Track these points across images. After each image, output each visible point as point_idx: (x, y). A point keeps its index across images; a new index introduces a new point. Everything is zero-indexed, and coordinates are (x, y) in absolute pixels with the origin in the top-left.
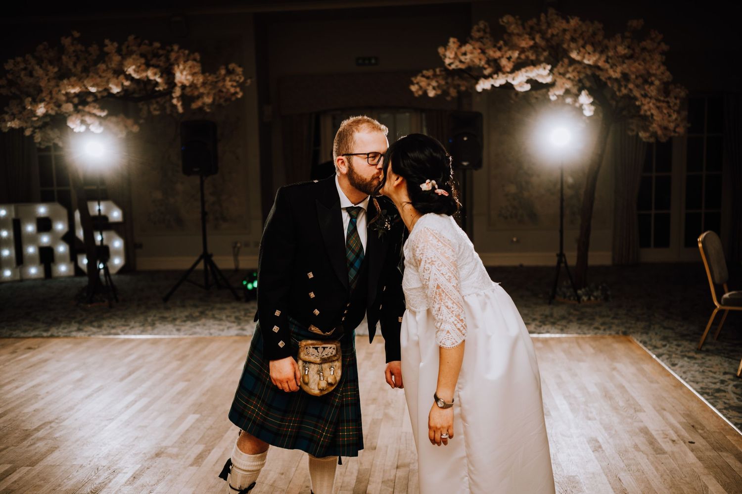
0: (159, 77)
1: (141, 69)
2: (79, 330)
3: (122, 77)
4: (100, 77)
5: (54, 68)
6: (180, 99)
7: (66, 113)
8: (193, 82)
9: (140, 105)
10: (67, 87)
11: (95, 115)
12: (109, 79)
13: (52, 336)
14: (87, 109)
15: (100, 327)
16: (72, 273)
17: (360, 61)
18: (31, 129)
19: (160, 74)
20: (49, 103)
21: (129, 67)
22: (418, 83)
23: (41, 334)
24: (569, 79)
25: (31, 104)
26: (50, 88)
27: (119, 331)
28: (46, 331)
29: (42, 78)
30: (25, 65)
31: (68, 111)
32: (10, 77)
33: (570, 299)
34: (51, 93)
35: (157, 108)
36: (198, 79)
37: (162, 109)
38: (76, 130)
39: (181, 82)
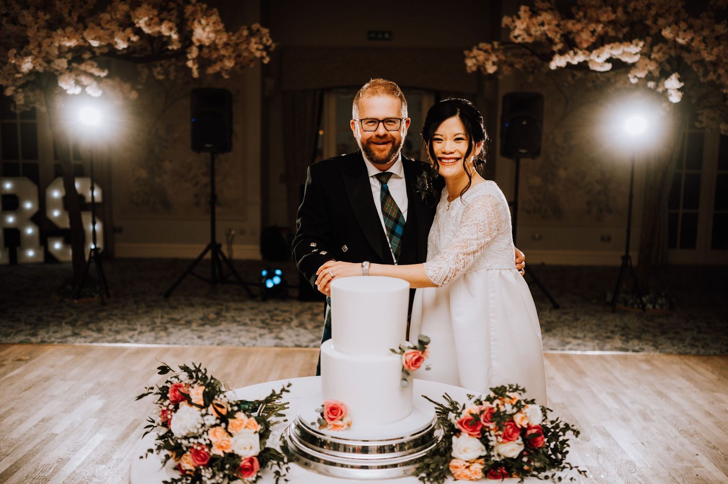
0: (175, 33)
1: (153, 21)
2: (75, 334)
3: (129, 31)
4: (102, 28)
5: (45, 14)
6: (196, 61)
7: (57, 71)
8: (214, 42)
9: (139, 67)
10: (62, 38)
11: (91, 75)
12: (113, 32)
13: (43, 342)
14: (83, 67)
15: (100, 330)
16: (41, 259)
17: (373, 35)
18: (13, 88)
19: (176, 29)
20: (36, 57)
21: (141, 19)
22: (475, 57)
23: (29, 340)
24: (654, 59)
25: (15, 56)
26: (40, 39)
27: (126, 337)
28: (34, 335)
30: (7, 11)
31: (59, 69)
33: (633, 307)
34: (40, 45)
35: (162, 72)
36: (221, 38)
37: (166, 73)
38: (70, 92)
39: (199, 41)
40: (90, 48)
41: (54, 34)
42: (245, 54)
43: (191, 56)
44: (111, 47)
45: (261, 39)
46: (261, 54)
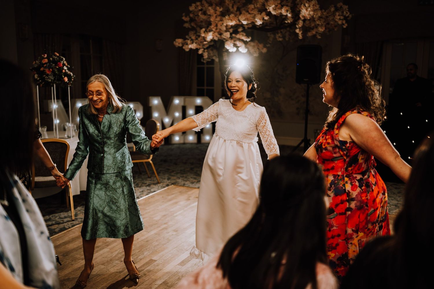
0: (289, 13)
1: (278, 7)
3: (264, 13)
4: (249, 13)
5: (220, 8)
6: (301, 29)
7: (225, 39)
8: (313, 17)
9: (269, 34)
10: (228, 21)
11: (242, 41)
12: (255, 15)
14: (238, 36)
18: (202, 50)
19: (290, 11)
20: (215, 32)
21: (271, 6)
25: (204, 32)
26: (216, 22)
29: (212, 16)
30: (201, 8)
32: (191, 15)
34: (217, 26)
35: (281, 36)
36: (317, 14)
37: (284, 37)
38: (230, 51)
39: (304, 16)
40: (242, 25)
41: (224, 19)
42: (332, 23)
43: (298, 26)
44: (253, 24)
45: (343, 12)
46: (342, 22)
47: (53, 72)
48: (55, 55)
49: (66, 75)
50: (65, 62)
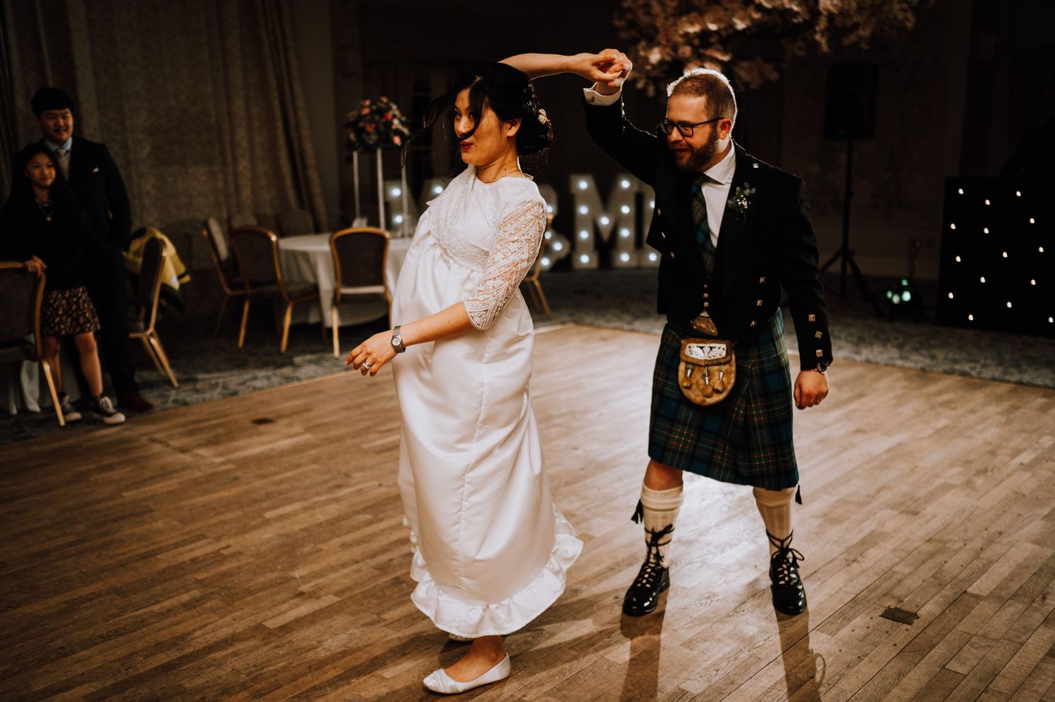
41: (679, 21)
44: (732, 28)
47: (377, 128)
48: (382, 102)
49: (398, 132)
50: (397, 113)
